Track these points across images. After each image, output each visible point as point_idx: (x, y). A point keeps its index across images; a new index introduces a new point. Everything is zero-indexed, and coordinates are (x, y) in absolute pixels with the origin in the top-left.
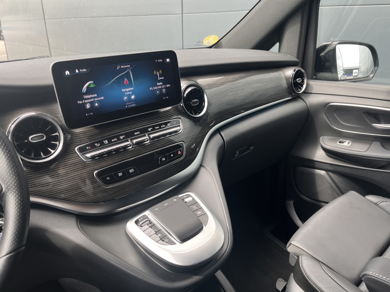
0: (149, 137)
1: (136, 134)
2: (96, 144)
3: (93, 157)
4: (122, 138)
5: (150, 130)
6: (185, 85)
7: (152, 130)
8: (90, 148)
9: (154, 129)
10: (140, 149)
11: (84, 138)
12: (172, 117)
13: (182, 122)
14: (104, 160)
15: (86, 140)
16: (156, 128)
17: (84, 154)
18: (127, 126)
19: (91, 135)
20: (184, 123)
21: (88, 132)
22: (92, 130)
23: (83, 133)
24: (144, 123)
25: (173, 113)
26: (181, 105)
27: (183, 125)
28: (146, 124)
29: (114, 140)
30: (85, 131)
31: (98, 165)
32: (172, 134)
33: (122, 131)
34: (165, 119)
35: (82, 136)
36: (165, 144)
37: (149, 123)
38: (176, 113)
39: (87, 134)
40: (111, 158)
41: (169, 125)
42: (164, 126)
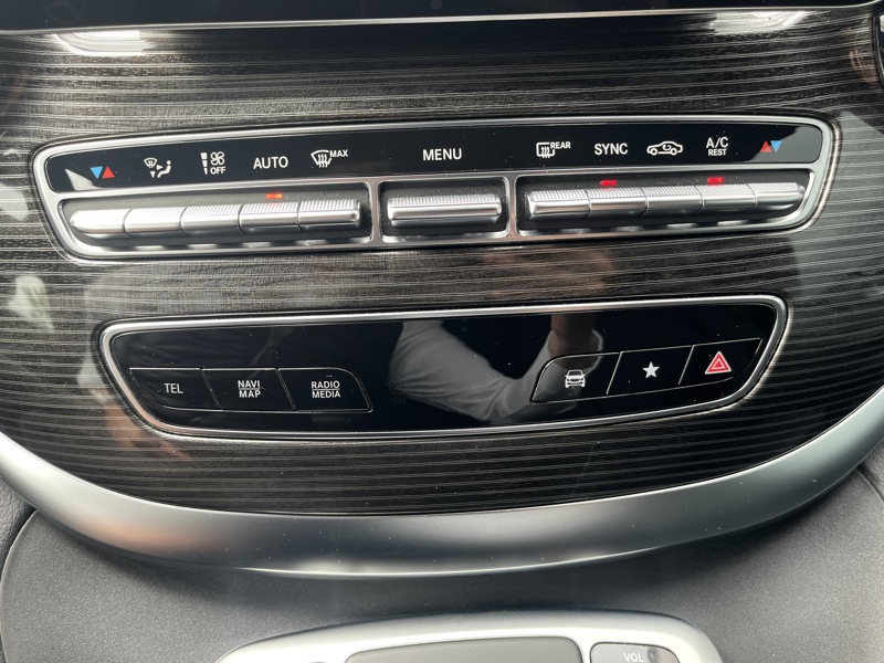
0: (523, 208)
1: (430, 155)
2: (150, 163)
3: (123, 240)
4: (323, 162)
5: (546, 151)
7: (561, 159)
8: (109, 174)
10: (422, 270)
11: (95, 104)
12: (764, 98)
13: (836, 149)
14: (171, 277)
15: (101, 118)
16: (606, 149)
17: (69, 207)
18: (388, 90)
19: (144, 91)
20: (850, 159)
21: (131, 72)
22: (160, 66)
23: (101, 72)
24: (521, 92)
25: (792, 70)
26: (878, 22)
27: (835, 174)
28: (536, 105)
29: (266, 164)
30: (118, 60)
31: (131, 292)
32: (715, 224)
33: (342, 112)
34: (704, 101)
35: (90, 92)
36: (627, 284)
37: (561, 100)
38: (812, 74)
39: (119, 78)
40: (217, 276)
41: (716, 147)
42: (672, 152)
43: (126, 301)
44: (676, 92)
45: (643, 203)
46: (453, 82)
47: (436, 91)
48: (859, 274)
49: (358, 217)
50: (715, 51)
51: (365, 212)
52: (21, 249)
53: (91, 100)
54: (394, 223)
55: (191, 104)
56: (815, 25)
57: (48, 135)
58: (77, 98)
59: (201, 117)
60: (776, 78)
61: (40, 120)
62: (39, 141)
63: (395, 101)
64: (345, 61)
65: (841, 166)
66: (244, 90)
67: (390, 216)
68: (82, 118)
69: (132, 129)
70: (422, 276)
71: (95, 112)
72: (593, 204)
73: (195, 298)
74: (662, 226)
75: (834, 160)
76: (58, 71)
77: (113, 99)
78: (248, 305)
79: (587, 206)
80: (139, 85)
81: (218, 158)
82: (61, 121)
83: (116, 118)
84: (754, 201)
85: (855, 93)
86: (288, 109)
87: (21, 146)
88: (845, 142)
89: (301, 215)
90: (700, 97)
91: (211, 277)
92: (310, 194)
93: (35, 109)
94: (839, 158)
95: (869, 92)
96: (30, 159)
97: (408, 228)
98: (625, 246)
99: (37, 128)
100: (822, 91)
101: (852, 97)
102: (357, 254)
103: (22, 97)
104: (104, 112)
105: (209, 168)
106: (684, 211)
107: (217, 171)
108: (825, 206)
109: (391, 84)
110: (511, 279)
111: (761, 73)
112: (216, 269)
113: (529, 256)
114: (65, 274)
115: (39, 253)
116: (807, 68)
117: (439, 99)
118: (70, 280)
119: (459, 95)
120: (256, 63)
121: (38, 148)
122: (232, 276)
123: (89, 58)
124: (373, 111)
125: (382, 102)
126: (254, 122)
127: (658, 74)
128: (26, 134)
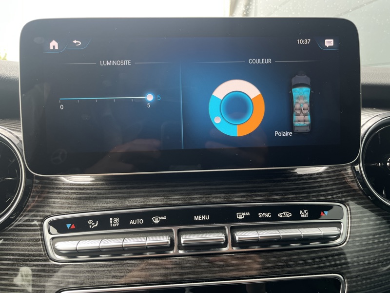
0: (233, 238)
1: (197, 218)
2: (90, 222)
3: (73, 254)
4: (156, 221)
5: (240, 216)
6: (378, 119)
7: (246, 219)
8: (73, 227)
9: (253, 217)
10: (194, 265)
11: (72, 201)
12: (318, 196)
13: (349, 214)
14: (92, 269)
15: (74, 206)
16: (263, 215)
17: (55, 240)
18: (182, 194)
19: (91, 196)
20: (355, 218)
21: (88, 189)
22: (98, 187)
23: (77, 189)
24: (230, 195)
25: (326, 186)
26: (354, 168)
27: (351, 223)
28: (235, 199)
29: (135, 222)
30: (84, 185)
31: (73, 276)
32: (309, 244)
33: (164, 202)
34: (296, 197)
35: (71, 196)
36: (278, 270)
37: (245, 197)
38: (334, 187)
39: (83, 191)
40: (110, 269)
41: (304, 214)
42: (288, 216)
43: (71, 280)
44: (286, 194)
45: (279, 236)
46: (205, 191)
47: (199, 194)
48: (370, 264)
49: (169, 243)
50: (297, 180)
51: (172, 241)
52: (32, 258)
53: (71, 199)
54: (183, 245)
55: (109, 200)
56: (331, 170)
57: (52, 212)
58: (66, 198)
59: (111, 205)
60: (321, 189)
61: (50, 206)
62: (48, 214)
63: (184, 198)
64: (166, 184)
65: (352, 220)
66: (128, 195)
67: (182, 242)
68: (67, 205)
69: (85, 210)
70: (194, 267)
71: (72, 203)
72: (260, 237)
73: (100, 279)
74: (288, 245)
75: (349, 218)
76: (60, 188)
77: (80, 199)
78: (122, 281)
79: (258, 237)
80: (90, 194)
81: (116, 220)
82: (58, 207)
83: (79, 205)
84: (322, 235)
85: (351, 193)
86: (144, 202)
87: (40, 216)
88: (352, 211)
89: (147, 242)
90: (295, 196)
91: (108, 269)
92: (150, 234)
93: (49, 202)
94: (351, 217)
95: (356, 193)
96: (43, 221)
97: (189, 247)
98: (275, 253)
99: (48, 209)
100: (339, 193)
101: (351, 195)
102: (168, 258)
103: (44, 198)
104: (75, 203)
105: (112, 224)
106: (296, 239)
107: (115, 225)
108: (350, 236)
109: (183, 192)
110: (230, 268)
111: (315, 187)
112: (111, 265)
113: (237, 258)
114: (47, 268)
115: (39, 259)
116: (332, 185)
117: (200, 197)
118: (49, 271)
119: (207, 196)
120: (134, 186)
121: (47, 217)
122: (117, 268)
123: (73, 184)
124: (176, 202)
125: (179, 198)
126: (131, 206)
127: (279, 188)
128: (43, 211)
